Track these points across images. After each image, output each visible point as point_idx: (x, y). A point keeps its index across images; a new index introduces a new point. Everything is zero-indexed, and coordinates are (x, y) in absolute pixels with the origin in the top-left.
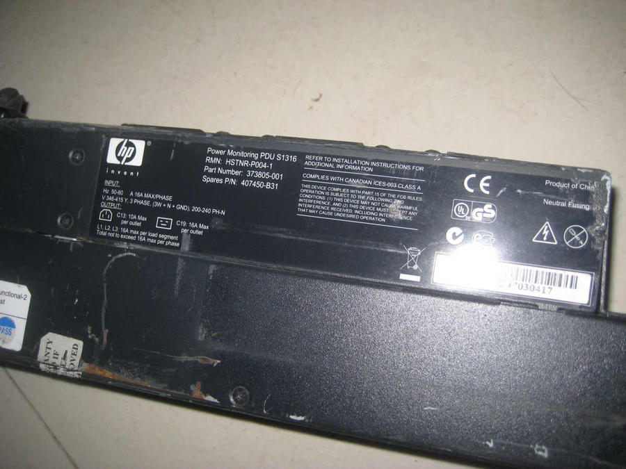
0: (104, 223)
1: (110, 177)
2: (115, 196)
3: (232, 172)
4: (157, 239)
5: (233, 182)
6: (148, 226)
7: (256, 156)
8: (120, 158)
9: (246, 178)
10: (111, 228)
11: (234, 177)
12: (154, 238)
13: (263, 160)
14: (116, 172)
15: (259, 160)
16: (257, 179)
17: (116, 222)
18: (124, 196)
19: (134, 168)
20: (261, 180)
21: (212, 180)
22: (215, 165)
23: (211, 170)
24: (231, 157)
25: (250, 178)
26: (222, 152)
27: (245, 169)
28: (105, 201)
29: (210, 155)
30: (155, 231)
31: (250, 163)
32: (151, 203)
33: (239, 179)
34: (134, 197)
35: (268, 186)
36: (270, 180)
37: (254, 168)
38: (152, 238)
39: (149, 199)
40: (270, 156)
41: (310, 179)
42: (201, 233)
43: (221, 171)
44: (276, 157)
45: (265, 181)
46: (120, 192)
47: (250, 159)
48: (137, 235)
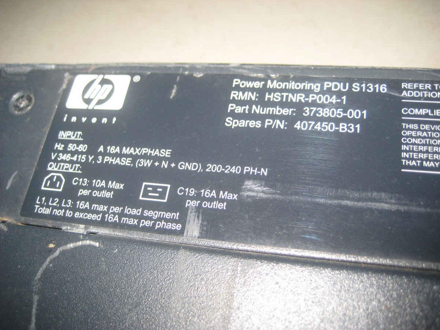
0: (49, 195)
1: (72, 127)
2: (73, 153)
3: (277, 111)
4: (141, 217)
5: (281, 124)
6: (125, 198)
7: (316, 87)
8: (88, 101)
9: (303, 119)
10: (60, 203)
11: (281, 117)
12: (135, 217)
13: (329, 91)
14: (79, 119)
15: (323, 92)
16: (322, 119)
17: (70, 192)
18: (87, 153)
19: (109, 114)
20: (329, 120)
21: (243, 123)
22: (250, 103)
23: (239, 110)
24: (275, 90)
25: (309, 118)
26: (258, 85)
27: (299, 106)
28: (56, 161)
29: (237, 88)
30: (136, 204)
31: (307, 96)
32: (133, 162)
33: (290, 120)
34: (105, 154)
35: (343, 128)
36: (345, 120)
37: (314, 104)
38: (130, 216)
39: (131, 155)
40: (340, 86)
41: (416, 116)
42: (222, 206)
43: (256, 109)
44: (351, 87)
45: (337, 121)
46: (82, 148)
47: (307, 92)
48: (104, 213)
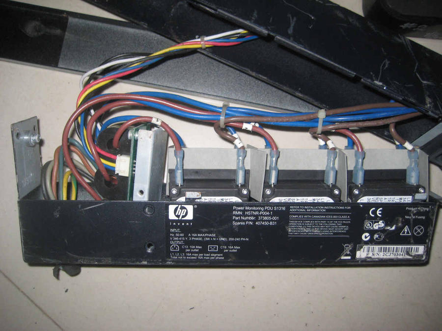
0: (175, 252)
1: (173, 227)
2: (179, 237)
3: (250, 218)
4: (210, 256)
5: (251, 223)
6: (204, 251)
7: (262, 209)
8: (178, 216)
9: (258, 221)
10: (180, 254)
11: (251, 221)
12: (208, 256)
13: (266, 211)
14: (177, 224)
15: (265, 211)
16: (265, 221)
17: (182, 251)
18: (184, 236)
19: (188, 221)
20: (267, 221)
21: (239, 223)
22: (240, 215)
23: (237, 218)
24: (248, 210)
25: (260, 221)
26: (242, 208)
27: (257, 216)
28: (172, 240)
29: (235, 210)
30: (208, 253)
31: (259, 212)
32: (203, 239)
33: (254, 221)
34: (191, 237)
35: (271, 223)
36: (272, 221)
37: (262, 215)
38: (207, 256)
39: (201, 237)
40: (270, 208)
41: (294, 218)
42: (235, 251)
43: (243, 218)
44: (274, 208)
45: (269, 221)
46: (181, 235)
47: (259, 211)
48: (197, 256)
